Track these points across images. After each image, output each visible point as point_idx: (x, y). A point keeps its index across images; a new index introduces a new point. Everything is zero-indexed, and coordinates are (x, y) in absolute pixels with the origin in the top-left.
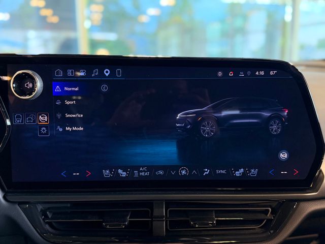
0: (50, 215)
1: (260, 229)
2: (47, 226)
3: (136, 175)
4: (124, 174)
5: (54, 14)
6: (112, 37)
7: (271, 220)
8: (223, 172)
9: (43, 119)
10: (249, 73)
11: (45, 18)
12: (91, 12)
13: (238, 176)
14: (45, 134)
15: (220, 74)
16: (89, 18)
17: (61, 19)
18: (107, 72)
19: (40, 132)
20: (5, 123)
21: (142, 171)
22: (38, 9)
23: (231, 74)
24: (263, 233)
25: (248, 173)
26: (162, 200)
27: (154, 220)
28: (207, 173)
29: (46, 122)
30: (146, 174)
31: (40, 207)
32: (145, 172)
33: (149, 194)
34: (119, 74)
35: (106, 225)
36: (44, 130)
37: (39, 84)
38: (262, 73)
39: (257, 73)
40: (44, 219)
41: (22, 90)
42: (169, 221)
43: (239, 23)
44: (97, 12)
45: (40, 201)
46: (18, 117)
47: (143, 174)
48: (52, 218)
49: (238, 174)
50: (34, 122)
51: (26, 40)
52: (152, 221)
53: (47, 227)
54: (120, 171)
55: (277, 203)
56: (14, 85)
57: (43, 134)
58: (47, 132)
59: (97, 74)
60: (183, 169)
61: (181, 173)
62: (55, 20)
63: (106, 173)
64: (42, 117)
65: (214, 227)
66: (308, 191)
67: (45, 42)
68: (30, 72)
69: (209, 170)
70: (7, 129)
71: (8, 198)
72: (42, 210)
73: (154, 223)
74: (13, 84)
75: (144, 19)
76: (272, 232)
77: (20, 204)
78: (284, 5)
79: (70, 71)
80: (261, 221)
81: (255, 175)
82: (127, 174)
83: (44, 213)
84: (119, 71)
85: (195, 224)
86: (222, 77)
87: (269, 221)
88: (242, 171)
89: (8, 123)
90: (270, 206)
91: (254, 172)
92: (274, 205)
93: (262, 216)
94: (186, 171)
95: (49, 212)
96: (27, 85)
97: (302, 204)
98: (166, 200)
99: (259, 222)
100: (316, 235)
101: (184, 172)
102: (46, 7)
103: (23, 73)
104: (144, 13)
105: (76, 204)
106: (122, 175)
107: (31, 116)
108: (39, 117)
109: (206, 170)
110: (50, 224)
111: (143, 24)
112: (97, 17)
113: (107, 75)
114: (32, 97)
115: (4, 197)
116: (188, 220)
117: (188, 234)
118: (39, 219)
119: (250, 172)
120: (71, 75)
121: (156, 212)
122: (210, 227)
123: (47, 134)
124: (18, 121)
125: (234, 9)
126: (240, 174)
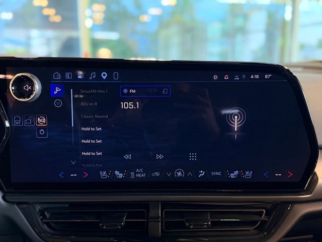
0: (48, 215)
1: (255, 231)
2: (45, 225)
3: (133, 176)
4: (121, 176)
5: (57, 14)
6: (113, 36)
7: (265, 222)
8: (218, 174)
9: (42, 121)
10: (244, 76)
11: (48, 17)
12: (93, 12)
13: (233, 178)
14: (43, 136)
15: (215, 77)
16: (91, 17)
17: (64, 18)
18: (104, 75)
19: (39, 134)
20: (4, 125)
21: (138, 173)
22: (41, 8)
23: (226, 77)
24: (257, 234)
25: (243, 175)
26: (159, 201)
27: (150, 221)
28: (203, 175)
29: (44, 124)
30: (142, 175)
31: (38, 207)
32: (141, 173)
33: (145, 195)
34: (116, 77)
35: (103, 226)
36: (42, 132)
37: (38, 87)
38: (257, 77)
39: (252, 77)
40: (42, 219)
41: (20, 93)
42: (165, 222)
43: (239, 22)
44: (98, 12)
45: (38, 202)
46: (17, 119)
47: (139, 175)
48: (49, 219)
49: (232, 176)
50: (33, 123)
51: (29, 38)
52: (147, 222)
53: (45, 227)
54: (117, 173)
55: (271, 204)
56: (13, 88)
57: (41, 136)
58: (45, 134)
59: (94, 77)
60: (178, 171)
61: (177, 175)
62: (57, 19)
63: (103, 174)
64: (40, 119)
65: (209, 228)
66: (302, 193)
67: (48, 41)
68: (28, 75)
69: (204, 172)
70: (6, 130)
71: (7, 198)
72: (40, 211)
73: (150, 224)
74: (12, 86)
75: (145, 18)
76: (265, 233)
77: (18, 204)
78: (285, 5)
79: (68, 73)
80: (255, 223)
81: (249, 177)
82: (124, 175)
83: (42, 213)
84: (116, 75)
85: (190, 225)
86: (217, 80)
87: (263, 222)
88: (236, 173)
89: (7, 124)
90: (265, 208)
91: (249, 174)
92: (269, 206)
93: (256, 218)
94: (182, 173)
95: (47, 212)
96: (26, 88)
97: (297, 206)
98: (161, 202)
99: (253, 223)
100: (311, 236)
101: (179, 174)
102: (49, 6)
103: (22, 76)
104: (146, 13)
105: (73, 205)
106: (118, 176)
107: (30, 118)
108: (37, 119)
109: (202, 172)
110: (48, 224)
111: (144, 23)
112: (100, 17)
113: (104, 78)
114: (31, 100)
115: (3, 198)
116: (184, 222)
117: (183, 235)
118: (37, 219)
119: (245, 174)
120: (68, 78)
121: (152, 213)
122: (205, 228)
123: (45, 135)
124: (17, 123)
125: (234, 9)
126: (235, 176)
